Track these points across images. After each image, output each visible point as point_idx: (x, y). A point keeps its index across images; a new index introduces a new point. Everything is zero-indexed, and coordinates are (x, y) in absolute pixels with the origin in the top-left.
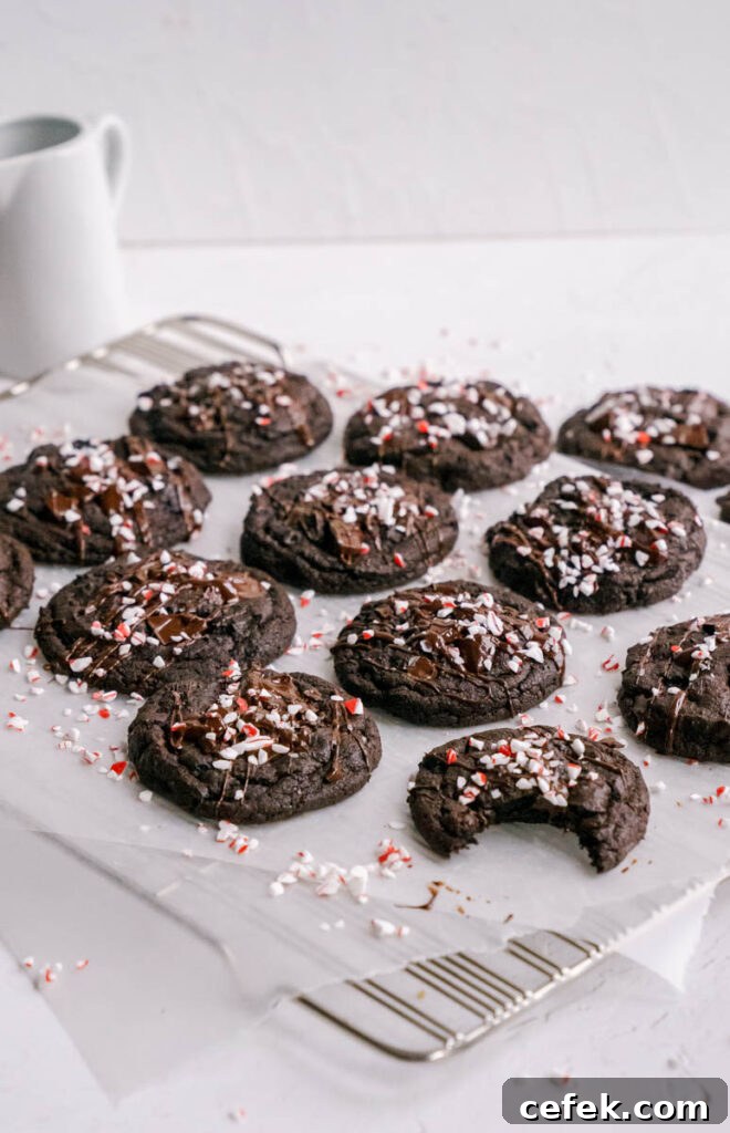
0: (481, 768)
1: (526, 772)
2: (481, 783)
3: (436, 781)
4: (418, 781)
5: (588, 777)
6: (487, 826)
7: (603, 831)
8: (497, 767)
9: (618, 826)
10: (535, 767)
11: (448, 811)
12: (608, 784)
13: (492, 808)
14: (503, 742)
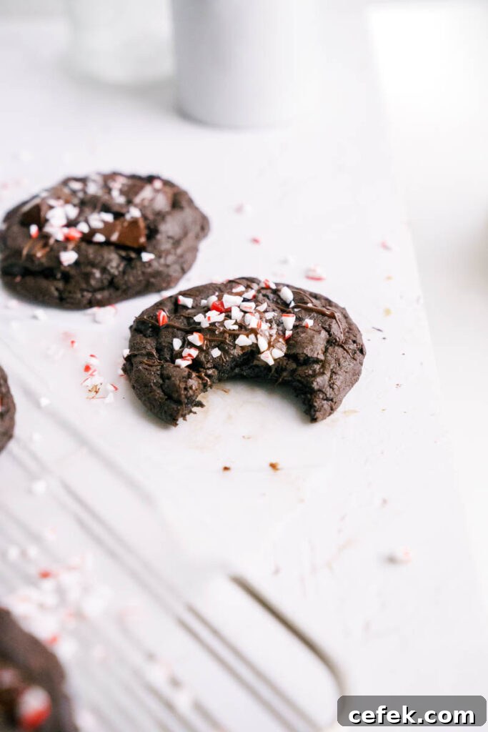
0: (196, 328)
1: (242, 327)
2: (199, 343)
3: (150, 345)
4: (132, 347)
5: (304, 324)
6: (211, 386)
7: (319, 379)
8: (213, 324)
9: (333, 373)
10: (252, 321)
11: (169, 378)
12: (324, 328)
13: (214, 367)
14: (213, 299)
